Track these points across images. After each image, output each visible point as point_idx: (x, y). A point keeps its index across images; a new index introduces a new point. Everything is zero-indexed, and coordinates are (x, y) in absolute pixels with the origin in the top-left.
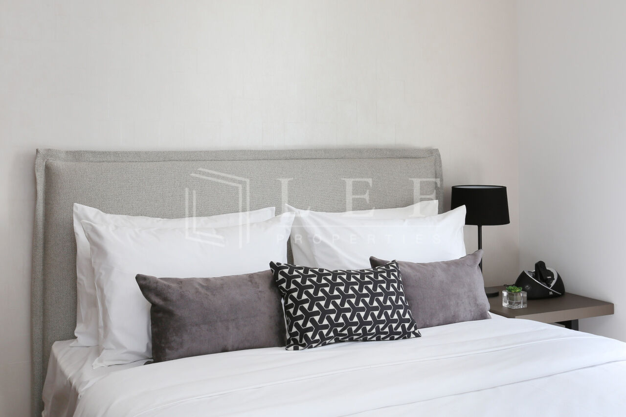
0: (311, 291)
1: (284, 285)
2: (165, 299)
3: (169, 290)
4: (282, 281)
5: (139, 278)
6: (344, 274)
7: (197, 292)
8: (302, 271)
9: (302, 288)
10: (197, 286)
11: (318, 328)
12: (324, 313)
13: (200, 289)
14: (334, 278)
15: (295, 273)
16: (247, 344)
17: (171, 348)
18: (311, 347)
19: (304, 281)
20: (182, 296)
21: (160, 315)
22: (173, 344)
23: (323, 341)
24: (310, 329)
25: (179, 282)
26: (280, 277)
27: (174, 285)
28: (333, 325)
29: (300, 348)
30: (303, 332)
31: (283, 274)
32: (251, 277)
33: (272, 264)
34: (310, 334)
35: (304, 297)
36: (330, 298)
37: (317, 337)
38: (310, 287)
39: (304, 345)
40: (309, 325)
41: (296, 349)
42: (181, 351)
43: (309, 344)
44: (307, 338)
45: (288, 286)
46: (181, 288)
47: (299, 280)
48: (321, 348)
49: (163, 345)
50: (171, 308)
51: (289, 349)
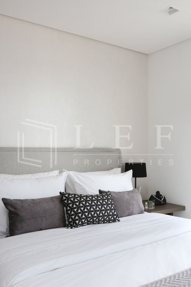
0: (77, 204)
1: (66, 201)
2: (15, 208)
3: (17, 205)
4: (65, 200)
5: (4, 200)
7: (29, 205)
8: (73, 195)
9: (74, 203)
10: (29, 202)
11: (80, 219)
12: (83, 212)
13: (30, 204)
14: (87, 198)
15: (70, 196)
17: (17, 230)
19: (74, 200)
20: (22, 207)
21: (13, 215)
22: (18, 228)
23: (82, 225)
24: (77, 220)
25: (21, 201)
26: (64, 198)
27: (18, 202)
28: (87, 217)
29: (73, 227)
30: (74, 221)
31: (65, 197)
32: (52, 199)
33: (60, 193)
34: (77, 222)
35: (75, 206)
36: (85, 206)
37: (80, 223)
38: (77, 202)
39: (75, 227)
40: (77, 218)
41: (71, 228)
42: (22, 231)
43: (77, 226)
45: (68, 202)
46: (22, 203)
47: (72, 199)
48: (81, 227)
49: (14, 228)
50: (18, 212)
51: (69, 228)
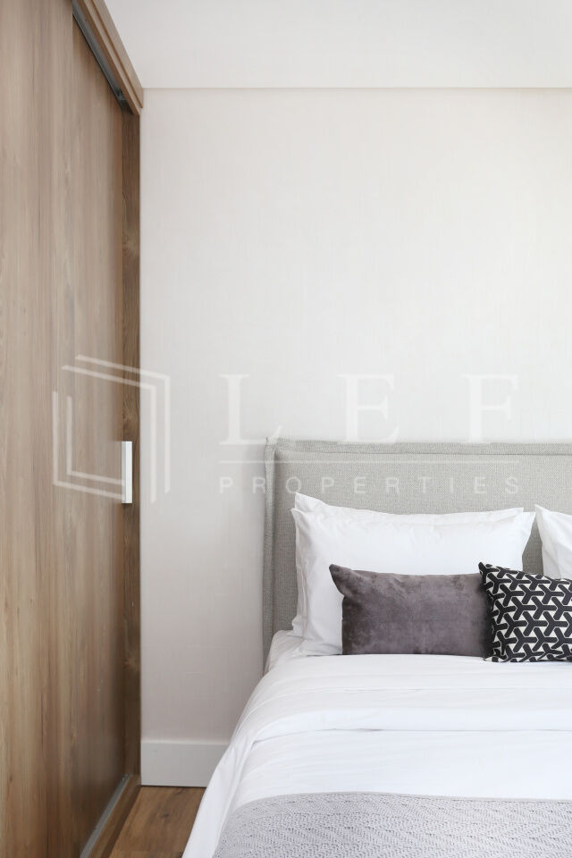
0: (520, 598)
1: (491, 590)
2: (355, 592)
3: (361, 584)
4: (490, 585)
5: (333, 569)
6: (568, 583)
7: (390, 586)
8: (515, 576)
9: (510, 594)
10: (392, 581)
11: (522, 640)
12: (532, 624)
13: (395, 585)
14: (553, 587)
15: (505, 577)
16: (443, 650)
17: (358, 643)
18: (515, 661)
19: (513, 587)
20: (373, 591)
21: (350, 607)
22: (359, 639)
23: (530, 656)
24: (513, 641)
25: (374, 576)
26: (488, 580)
27: (367, 579)
28: (542, 639)
29: (500, 660)
30: (505, 642)
31: (491, 577)
32: (456, 580)
33: (481, 566)
34: (512, 646)
35: (511, 604)
36: (541, 608)
37: (522, 650)
38: (520, 594)
39: (504, 658)
40: (513, 635)
41: (495, 660)
42: (367, 648)
43: (511, 657)
44: (508, 649)
45: (496, 590)
46: (373, 582)
47: (508, 585)
48: (528, 665)
49: (350, 639)
50: (359, 601)
51: (488, 659)
